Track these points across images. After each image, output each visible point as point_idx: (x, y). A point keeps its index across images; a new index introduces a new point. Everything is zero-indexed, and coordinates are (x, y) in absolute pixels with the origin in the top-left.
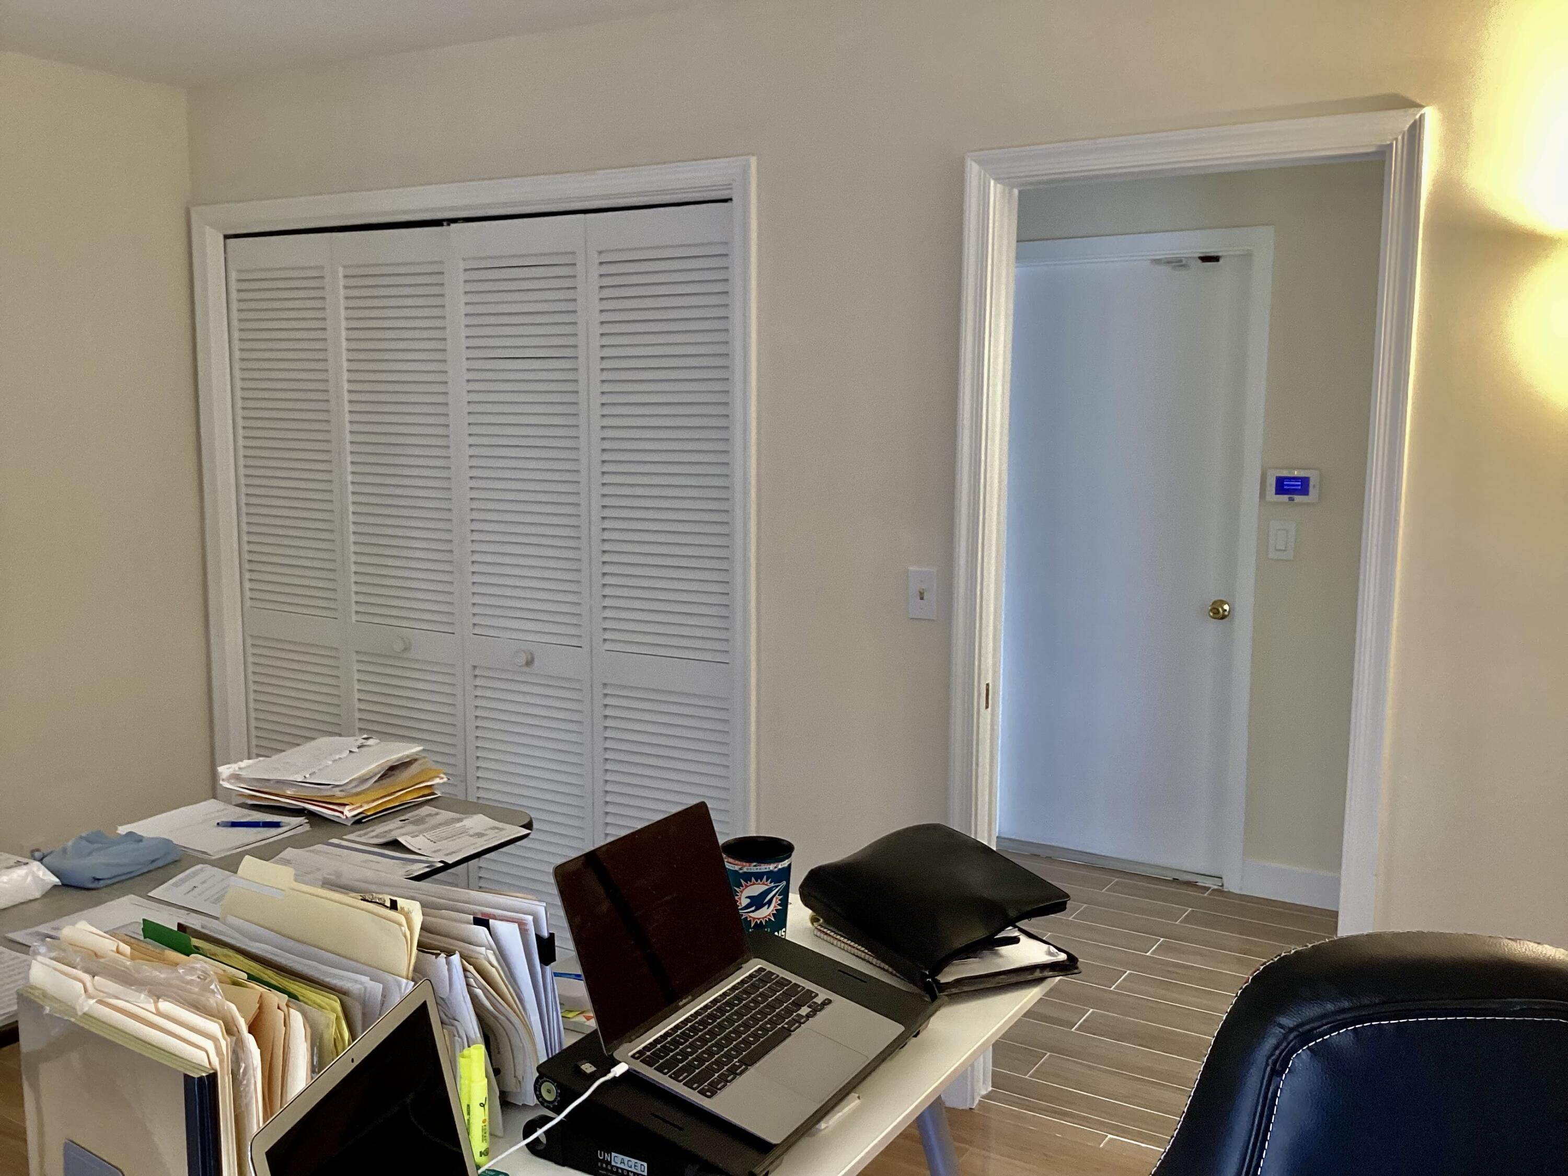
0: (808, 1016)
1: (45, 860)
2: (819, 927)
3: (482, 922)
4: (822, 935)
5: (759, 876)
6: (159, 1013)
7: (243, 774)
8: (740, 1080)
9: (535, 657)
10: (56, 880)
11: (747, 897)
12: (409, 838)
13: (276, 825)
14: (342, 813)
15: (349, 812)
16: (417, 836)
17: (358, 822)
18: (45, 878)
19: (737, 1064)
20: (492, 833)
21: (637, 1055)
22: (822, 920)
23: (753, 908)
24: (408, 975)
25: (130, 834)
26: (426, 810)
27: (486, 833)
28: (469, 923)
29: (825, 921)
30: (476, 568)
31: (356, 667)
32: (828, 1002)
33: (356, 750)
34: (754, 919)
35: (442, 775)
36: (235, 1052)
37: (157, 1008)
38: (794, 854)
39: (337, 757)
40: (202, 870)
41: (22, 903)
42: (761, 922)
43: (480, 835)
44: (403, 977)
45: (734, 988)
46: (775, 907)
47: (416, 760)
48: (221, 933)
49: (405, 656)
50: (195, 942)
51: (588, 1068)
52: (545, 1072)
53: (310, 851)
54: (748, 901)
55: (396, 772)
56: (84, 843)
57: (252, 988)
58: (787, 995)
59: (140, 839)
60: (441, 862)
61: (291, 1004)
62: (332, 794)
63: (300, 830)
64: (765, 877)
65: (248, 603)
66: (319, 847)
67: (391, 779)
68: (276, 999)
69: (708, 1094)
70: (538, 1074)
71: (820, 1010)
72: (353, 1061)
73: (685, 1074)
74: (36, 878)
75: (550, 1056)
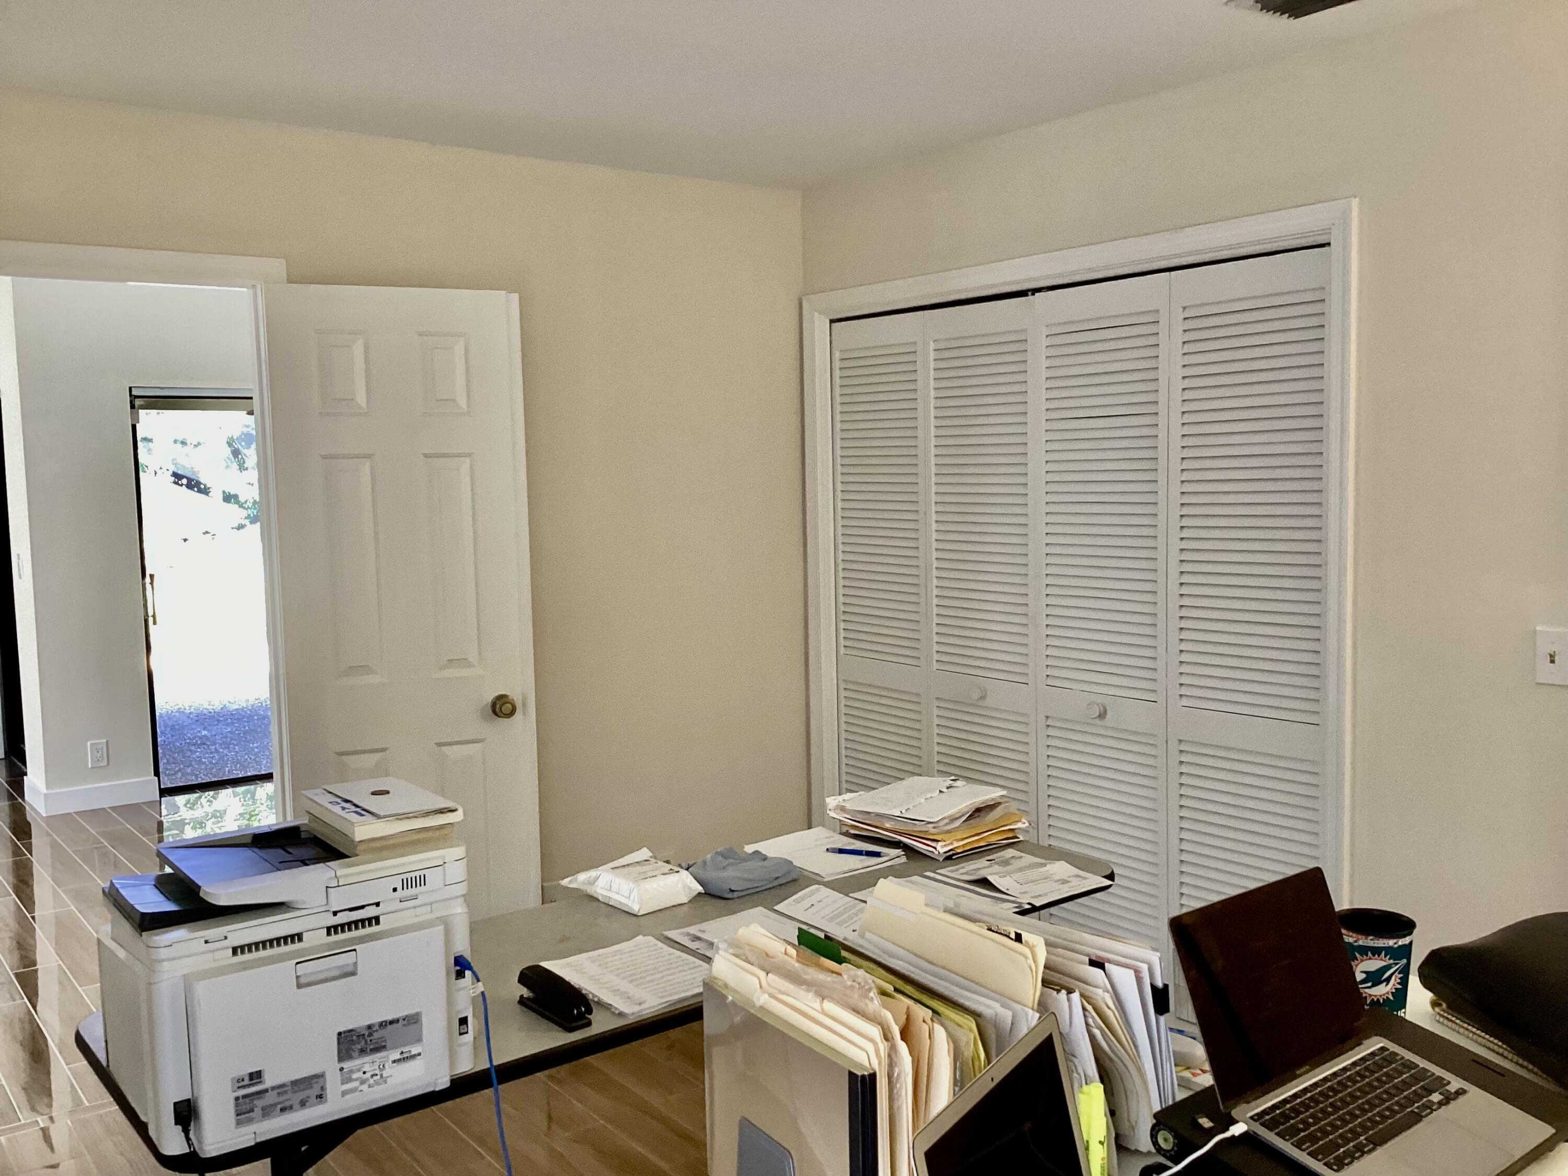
0: (1441, 1104)
1: (690, 869)
2: (1442, 1013)
3: (1097, 964)
4: (1446, 1022)
5: (1376, 951)
6: (824, 1013)
7: (848, 806)
8: (1368, 1159)
9: (1108, 708)
10: (700, 889)
11: (1362, 972)
12: (996, 877)
13: (877, 854)
14: (935, 848)
15: (941, 848)
16: (1005, 876)
17: (949, 858)
18: (691, 886)
19: (1364, 1142)
20: (1075, 882)
21: (1256, 1117)
22: (1444, 1006)
23: (1369, 984)
24: (1033, 1006)
25: (757, 852)
26: (1010, 852)
27: (1070, 879)
28: (1084, 963)
29: (1449, 1007)
30: (1050, 621)
31: (936, 712)
32: (1460, 1092)
33: (945, 790)
34: (1370, 995)
35: (1023, 820)
36: (889, 1056)
37: (822, 1009)
38: (1416, 931)
39: (929, 796)
40: (818, 890)
41: (674, 906)
42: (1378, 999)
43: (1064, 882)
44: (1028, 1007)
45: (1354, 1064)
46: (1394, 985)
47: (999, 803)
48: (861, 946)
49: (981, 703)
50: (844, 953)
51: (1205, 1123)
52: (1163, 1120)
53: (907, 881)
54: (1364, 976)
55: (982, 814)
56: (720, 858)
57: (900, 1000)
58: (1416, 1079)
59: (765, 858)
60: (1029, 904)
61: (935, 1019)
62: (926, 830)
63: (898, 861)
64: (1383, 952)
65: (842, 651)
66: (916, 878)
67: (978, 819)
68: (921, 1013)
69: (1335, 1167)
70: (1154, 1121)
71: (1454, 1099)
72: (992, 1080)
73: (1308, 1144)
74: (685, 886)
75: (1164, 1107)
